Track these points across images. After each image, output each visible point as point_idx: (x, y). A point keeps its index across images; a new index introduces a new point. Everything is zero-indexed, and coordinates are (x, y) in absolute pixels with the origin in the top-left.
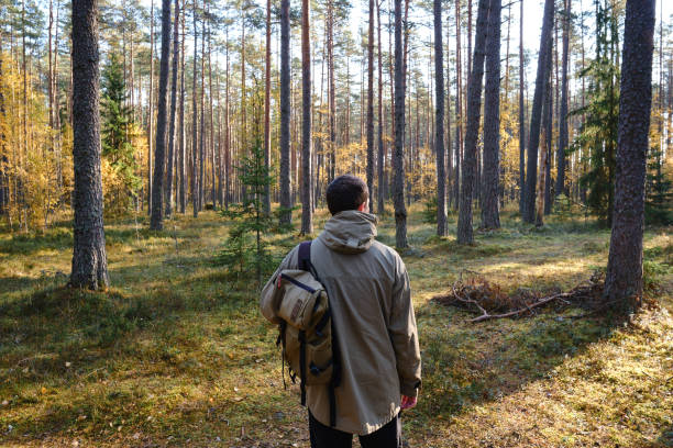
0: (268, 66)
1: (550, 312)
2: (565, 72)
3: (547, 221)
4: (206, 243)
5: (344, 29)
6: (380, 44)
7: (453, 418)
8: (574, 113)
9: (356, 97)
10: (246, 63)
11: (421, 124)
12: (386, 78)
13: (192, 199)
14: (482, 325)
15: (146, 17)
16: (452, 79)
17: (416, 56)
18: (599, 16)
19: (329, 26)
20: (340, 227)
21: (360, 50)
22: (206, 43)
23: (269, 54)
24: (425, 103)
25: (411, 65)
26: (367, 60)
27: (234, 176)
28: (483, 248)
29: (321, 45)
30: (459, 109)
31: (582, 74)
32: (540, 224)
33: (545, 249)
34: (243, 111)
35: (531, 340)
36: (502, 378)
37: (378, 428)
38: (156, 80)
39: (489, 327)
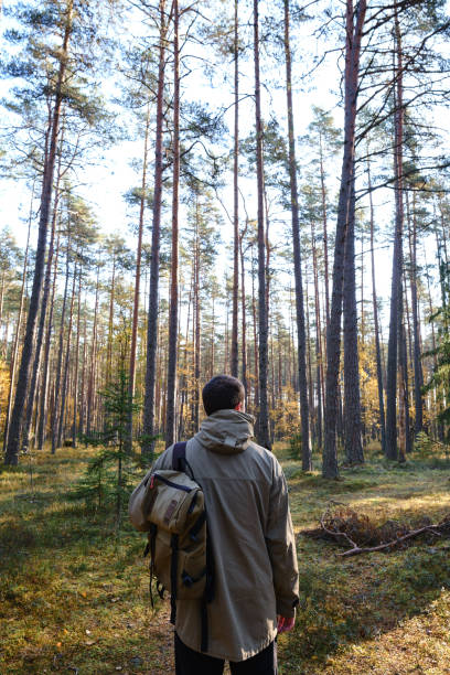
0: (137, 305)
1: (421, 545)
2: (415, 317)
3: (409, 457)
4: (64, 479)
5: (210, 273)
6: (243, 287)
7: (330, 658)
8: (427, 354)
9: (220, 337)
10: (114, 303)
11: (283, 365)
12: (249, 319)
13: (51, 436)
14: (354, 559)
15: (20, 258)
16: (311, 322)
17: (277, 300)
18: (442, 269)
19: (196, 270)
20: (217, 425)
21: (225, 293)
22: (77, 283)
23: (137, 293)
24: (287, 344)
25: (272, 308)
26: (232, 302)
27: (95, 412)
28: (349, 483)
29: (188, 287)
30: (319, 350)
31: (431, 319)
32: (404, 461)
33: (410, 485)
34: (109, 347)
35: (406, 573)
36: (378, 614)
37: (253, 654)
38: (24, 316)
39: (361, 561)
